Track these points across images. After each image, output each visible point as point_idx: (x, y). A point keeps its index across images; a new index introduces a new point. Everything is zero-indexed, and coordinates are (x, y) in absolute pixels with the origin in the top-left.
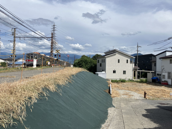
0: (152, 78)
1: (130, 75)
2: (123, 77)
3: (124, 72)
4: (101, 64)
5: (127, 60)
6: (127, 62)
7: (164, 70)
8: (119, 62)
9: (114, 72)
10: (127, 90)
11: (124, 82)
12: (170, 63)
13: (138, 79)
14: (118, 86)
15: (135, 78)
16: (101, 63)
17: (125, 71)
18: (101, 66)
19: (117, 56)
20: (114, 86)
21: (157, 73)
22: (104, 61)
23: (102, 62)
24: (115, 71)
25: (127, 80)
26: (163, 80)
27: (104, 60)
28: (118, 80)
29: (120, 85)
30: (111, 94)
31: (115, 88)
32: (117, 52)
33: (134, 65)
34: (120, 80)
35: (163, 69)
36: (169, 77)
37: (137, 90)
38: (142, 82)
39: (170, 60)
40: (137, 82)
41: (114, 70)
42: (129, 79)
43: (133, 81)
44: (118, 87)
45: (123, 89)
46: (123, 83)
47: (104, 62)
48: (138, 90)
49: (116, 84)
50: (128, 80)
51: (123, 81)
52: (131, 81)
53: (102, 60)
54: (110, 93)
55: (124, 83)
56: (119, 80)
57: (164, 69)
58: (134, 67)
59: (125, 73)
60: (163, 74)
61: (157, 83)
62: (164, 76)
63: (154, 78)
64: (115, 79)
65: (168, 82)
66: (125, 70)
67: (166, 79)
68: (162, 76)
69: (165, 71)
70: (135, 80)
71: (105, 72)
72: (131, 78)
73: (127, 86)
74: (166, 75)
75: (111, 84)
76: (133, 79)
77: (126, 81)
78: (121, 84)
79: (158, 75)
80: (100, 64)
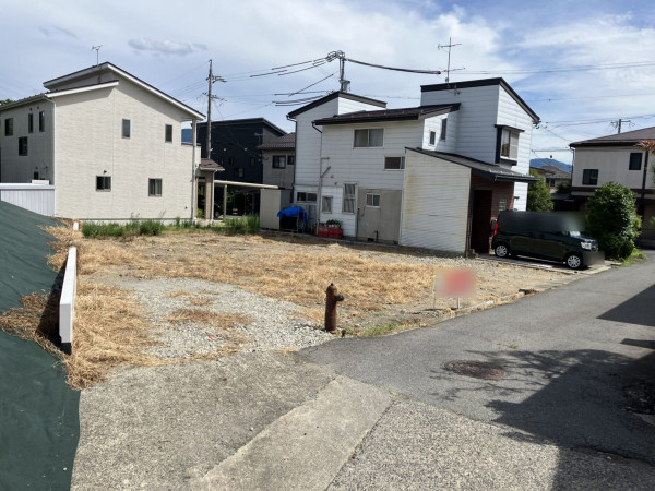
0: (279, 214)
1: (179, 201)
2: (149, 209)
3: (155, 186)
4: (23, 142)
5: (169, 130)
6: (169, 138)
7: (329, 175)
8: (126, 134)
9: (103, 183)
10: (183, 277)
11: (155, 233)
12: (355, 146)
13: (216, 218)
14: (128, 254)
15: (203, 216)
16: (25, 133)
17: (160, 181)
18: (23, 149)
19: (119, 103)
20: (99, 256)
21: (298, 189)
22: (43, 124)
23: (31, 130)
24: (108, 180)
25: (170, 222)
26: (324, 218)
27: (41, 114)
28: (122, 223)
29: (138, 247)
30: (67, 348)
31: (106, 269)
32: (117, 77)
33: (198, 150)
34: (134, 226)
35: (324, 170)
36: (348, 206)
37: (238, 273)
38: (235, 230)
39: (356, 131)
40: (217, 230)
41: (101, 174)
42: (178, 220)
43: (198, 226)
44: (125, 261)
45: (157, 272)
46: (150, 239)
47: (41, 129)
48: (248, 273)
49: (112, 247)
50: (174, 222)
51: (150, 229)
52: (186, 225)
53: (31, 116)
54: (55, 338)
55: (156, 239)
56: (127, 226)
57: (331, 171)
58: (198, 160)
59: (160, 193)
60: (326, 192)
61: (300, 232)
62: (328, 200)
63: (288, 212)
64: (107, 223)
65: (344, 227)
66: (156, 176)
67: (337, 213)
68: (319, 204)
69: (334, 180)
70: (205, 223)
71: (50, 183)
72: (186, 215)
73: (179, 255)
74: (338, 196)
75: (78, 247)
76: (196, 220)
77: (163, 228)
78: (140, 244)
79: (302, 196)
80: (20, 140)
